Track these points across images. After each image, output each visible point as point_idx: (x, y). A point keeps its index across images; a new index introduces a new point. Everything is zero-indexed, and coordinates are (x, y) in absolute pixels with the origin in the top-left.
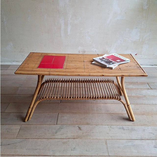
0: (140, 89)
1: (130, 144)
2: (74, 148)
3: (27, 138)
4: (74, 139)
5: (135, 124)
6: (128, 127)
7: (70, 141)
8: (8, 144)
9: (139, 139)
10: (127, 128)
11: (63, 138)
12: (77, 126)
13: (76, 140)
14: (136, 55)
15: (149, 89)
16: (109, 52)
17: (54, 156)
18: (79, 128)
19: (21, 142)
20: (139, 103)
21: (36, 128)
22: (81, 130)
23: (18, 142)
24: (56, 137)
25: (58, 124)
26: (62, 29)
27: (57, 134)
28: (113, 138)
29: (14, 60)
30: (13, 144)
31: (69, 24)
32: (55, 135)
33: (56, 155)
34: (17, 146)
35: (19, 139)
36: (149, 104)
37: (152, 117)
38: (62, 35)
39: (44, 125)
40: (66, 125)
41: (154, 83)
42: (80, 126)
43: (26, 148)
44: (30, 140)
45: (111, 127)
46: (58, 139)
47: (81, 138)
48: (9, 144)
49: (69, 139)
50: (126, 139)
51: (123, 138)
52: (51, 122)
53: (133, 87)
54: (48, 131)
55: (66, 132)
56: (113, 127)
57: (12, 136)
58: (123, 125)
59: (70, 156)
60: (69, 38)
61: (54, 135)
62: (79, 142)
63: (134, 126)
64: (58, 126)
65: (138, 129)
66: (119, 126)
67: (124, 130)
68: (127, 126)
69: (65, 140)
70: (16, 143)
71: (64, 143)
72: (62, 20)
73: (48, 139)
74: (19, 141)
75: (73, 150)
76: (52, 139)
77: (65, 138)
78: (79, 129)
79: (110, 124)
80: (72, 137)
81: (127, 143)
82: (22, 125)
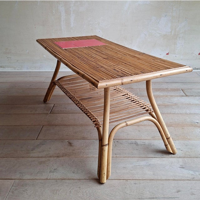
0: (169, 96)
1: (143, 163)
2: (55, 170)
4: (58, 157)
5: (155, 137)
6: (144, 141)
7: (51, 161)
10: (142, 143)
11: (41, 156)
12: (67, 140)
13: (60, 158)
14: (168, 54)
15: (183, 96)
17: (21, 179)
18: (70, 143)
21: (4, 143)
22: (72, 146)
24: (32, 155)
25: (38, 139)
27: (34, 151)
28: (118, 156)
31: (72, 13)
32: (30, 153)
33: (24, 178)
36: (181, 114)
37: (183, 129)
39: (18, 141)
40: (50, 141)
41: (191, 89)
42: (71, 141)
45: (118, 142)
46: (34, 157)
47: (69, 156)
49: (50, 157)
50: (138, 156)
51: (133, 156)
52: (29, 136)
53: (161, 94)
54: (21, 147)
55: (49, 149)
56: (121, 142)
58: (137, 139)
59: (46, 179)
60: (72, 31)
61: (28, 153)
62: (65, 162)
63: (154, 140)
64: (38, 142)
66: (129, 141)
67: (137, 145)
68: (142, 141)
69: (43, 159)
71: (41, 163)
72: (62, 7)
73: (17, 158)
75: (53, 172)
77: (44, 156)
79: (117, 138)
80: (56, 155)
81: (138, 162)
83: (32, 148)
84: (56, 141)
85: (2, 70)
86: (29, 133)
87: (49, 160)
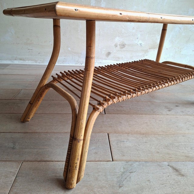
12: (166, 163)
18: (176, 170)
22: (183, 175)
29: (16, 57)
40: (137, 163)
42: (174, 165)
52: (96, 153)
78: (177, 173)
82: (24, 163)
83: (115, 179)
84: (148, 164)
85: (22, 62)
86: (93, 148)
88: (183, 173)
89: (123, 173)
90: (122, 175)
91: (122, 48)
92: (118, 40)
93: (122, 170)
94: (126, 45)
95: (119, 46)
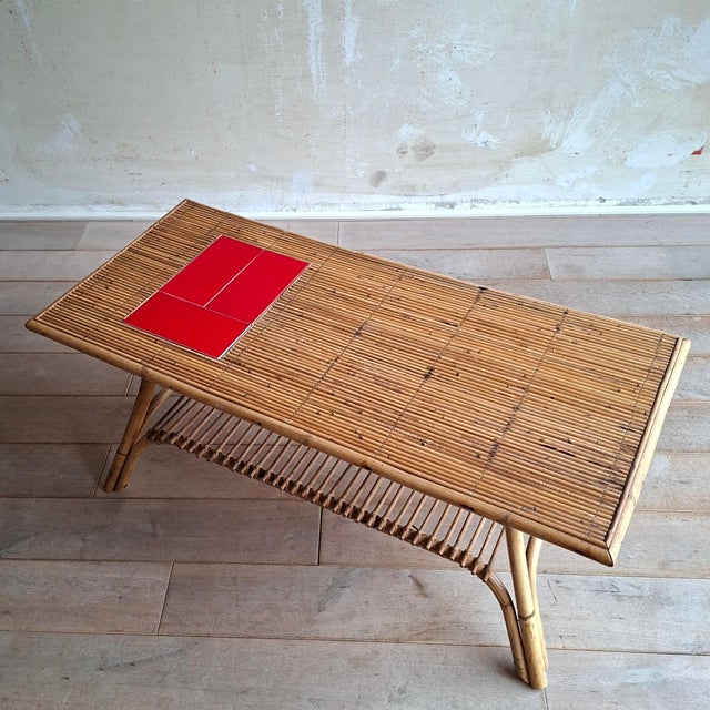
1: (644, 675)
2: (402, 691)
3: (204, 630)
4: (398, 641)
5: (671, 565)
6: (638, 581)
7: (381, 656)
8: (131, 661)
9: (689, 651)
10: (631, 589)
11: (349, 635)
12: (408, 572)
13: (404, 646)
16: (558, 144)
18: (419, 585)
19: (180, 651)
20: (693, 447)
21: (234, 578)
22: (426, 595)
23: (169, 655)
24: (323, 630)
25: (324, 564)
26: (312, 37)
27: (325, 614)
28: (568, 644)
29: (99, 197)
30: (150, 660)
31: (348, 10)
32: (316, 622)
34: (166, 674)
35: (170, 640)
38: (314, 71)
39: (269, 568)
40: (359, 570)
42: (420, 576)
43: (205, 687)
44: (217, 643)
45: (558, 582)
46: (332, 640)
47: (429, 639)
48: (133, 664)
49: (376, 641)
50: (627, 647)
51: (612, 646)
52: (293, 548)
54: (287, 597)
55: (363, 607)
56: (570, 585)
57: (142, 620)
58: (616, 574)
60: (347, 82)
61: (311, 622)
62: (421, 662)
63: (667, 576)
64: (325, 575)
65: (686, 594)
66: (593, 579)
67: (619, 598)
68: (632, 580)
70: (161, 656)
71: (356, 662)
73: (288, 642)
74: (171, 650)
75: (399, 701)
76: (304, 642)
77: (359, 638)
78: (417, 592)
79: (555, 565)
80: (391, 635)
81: (631, 672)
82: (176, 566)
83: (315, 599)
84: (375, 573)
85: (116, 211)
86: (290, 535)
87: (377, 653)
88: (428, 591)
89: (330, 587)
90: (327, 591)
91: (422, 157)
92: (407, 133)
93: (330, 583)
94: (434, 147)
95: (411, 152)
